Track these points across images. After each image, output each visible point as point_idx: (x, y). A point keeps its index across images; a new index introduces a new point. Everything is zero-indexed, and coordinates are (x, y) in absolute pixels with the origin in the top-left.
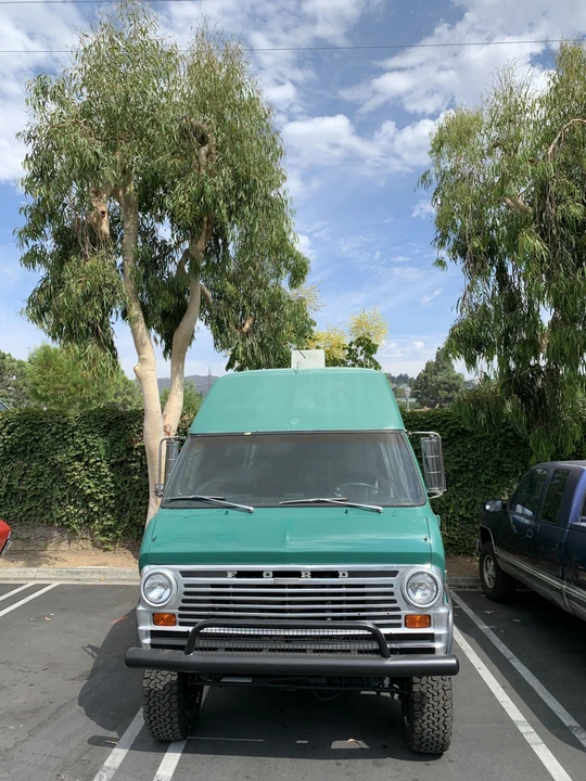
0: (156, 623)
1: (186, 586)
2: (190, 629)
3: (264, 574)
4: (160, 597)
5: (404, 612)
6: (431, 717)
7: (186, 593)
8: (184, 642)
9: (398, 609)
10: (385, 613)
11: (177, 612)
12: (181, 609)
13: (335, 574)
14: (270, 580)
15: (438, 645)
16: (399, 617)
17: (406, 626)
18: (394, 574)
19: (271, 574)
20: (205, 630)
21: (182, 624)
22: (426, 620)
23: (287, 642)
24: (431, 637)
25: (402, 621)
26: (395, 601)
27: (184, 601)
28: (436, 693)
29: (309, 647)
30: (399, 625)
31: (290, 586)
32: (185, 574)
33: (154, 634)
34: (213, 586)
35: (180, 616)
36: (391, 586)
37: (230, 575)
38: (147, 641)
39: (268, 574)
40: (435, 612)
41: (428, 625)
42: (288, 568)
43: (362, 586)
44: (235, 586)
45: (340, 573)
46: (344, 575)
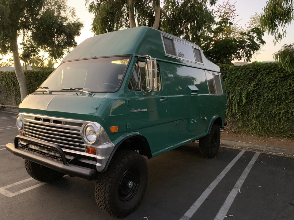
5: (85, 145)
7: (24, 125)
9: (83, 143)
10: (78, 144)
11: (24, 132)
13: (60, 122)
15: (97, 164)
16: (83, 147)
17: (86, 152)
18: (80, 125)
22: (94, 151)
24: (95, 159)
25: (85, 149)
26: (80, 139)
27: (24, 128)
31: (47, 126)
32: (25, 117)
34: (29, 123)
35: (25, 134)
36: (79, 131)
37: (33, 118)
39: (42, 120)
40: (97, 147)
41: (95, 153)
42: (47, 118)
43: (69, 129)
44: (35, 124)
45: (62, 122)
46: (63, 123)
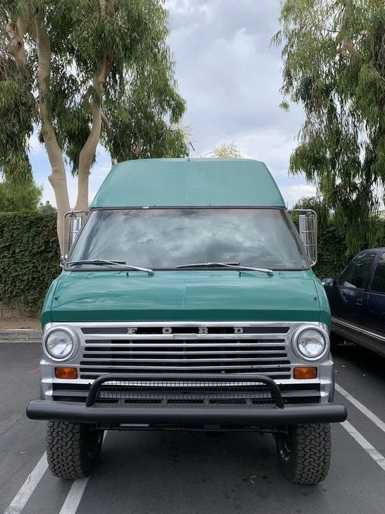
0: (58, 376)
1: (87, 341)
2: (92, 382)
3: (164, 330)
4: (62, 353)
5: (293, 365)
6: (312, 456)
7: (87, 349)
8: (86, 394)
9: (288, 362)
10: (276, 366)
11: (78, 366)
12: (82, 363)
13: (230, 330)
14: (169, 336)
15: (323, 394)
16: (288, 369)
17: (295, 378)
18: (285, 330)
19: (170, 330)
20: (106, 383)
21: (83, 377)
22: (313, 372)
23: (186, 393)
24: (317, 387)
25: (291, 373)
26: (285, 355)
27: (85, 356)
28: (318, 436)
29: (206, 397)
30: (288, 377)
31: (188, 341)
32: (86, 330)
33: (56, 387)
34: (113, 341)
35: (82, 370)
36: (283, 341)
37: (130, 331)
38: (50, 393)
39: (167, 331)
40: (322, 364)
41: (315, 376)
42: (186, 325)
43: (256, 341)
44: (135, 341)
45: (236, 330)
46: (239, 330)
